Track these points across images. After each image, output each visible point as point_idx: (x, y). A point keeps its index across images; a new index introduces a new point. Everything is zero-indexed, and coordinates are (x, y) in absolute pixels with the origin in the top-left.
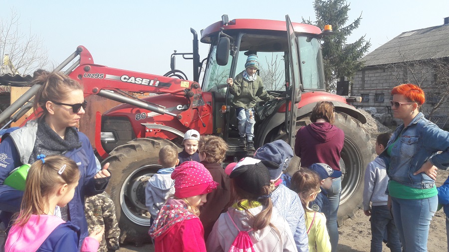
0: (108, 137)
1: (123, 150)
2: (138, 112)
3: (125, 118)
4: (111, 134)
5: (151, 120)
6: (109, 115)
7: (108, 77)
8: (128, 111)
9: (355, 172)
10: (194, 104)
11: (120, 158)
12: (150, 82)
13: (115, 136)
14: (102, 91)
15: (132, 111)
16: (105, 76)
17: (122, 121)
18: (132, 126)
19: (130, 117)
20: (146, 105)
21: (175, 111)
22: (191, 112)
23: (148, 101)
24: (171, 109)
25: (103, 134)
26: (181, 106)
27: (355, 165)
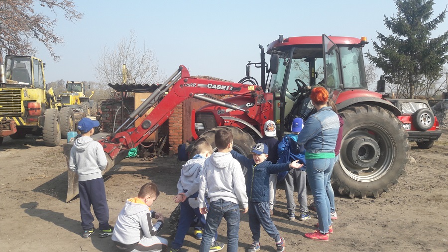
0: (199, 126)
1: (208, 134)
2: (219, 108)
3: (210, 113)
4: (201, 124)
5: (228, 114)
6: (201, 111)
7: (199, 85)
8: (212, 108)
9: (390, 155)
10: (258, 103)
11: (206, 139)
12: (226, 87)
13: (204, 126)
14: (195, 95)
15: (215, 108)
16: (197, 85)
17: (209, 115)
18: (215, 118)
19: (214, 112)
20: (224, 104)
21: (245, 107)
22: (256, 108)
23: (226, 101)
24: (243, 106)
25: (197, 125)
26: (249, 104)
27: (390, 149)
